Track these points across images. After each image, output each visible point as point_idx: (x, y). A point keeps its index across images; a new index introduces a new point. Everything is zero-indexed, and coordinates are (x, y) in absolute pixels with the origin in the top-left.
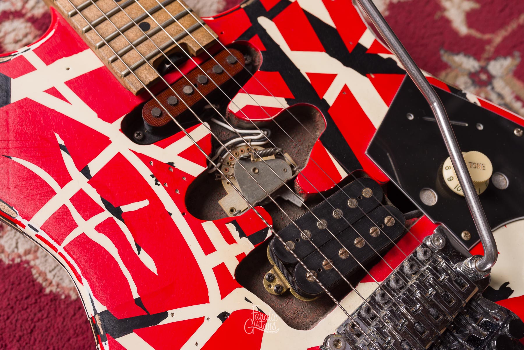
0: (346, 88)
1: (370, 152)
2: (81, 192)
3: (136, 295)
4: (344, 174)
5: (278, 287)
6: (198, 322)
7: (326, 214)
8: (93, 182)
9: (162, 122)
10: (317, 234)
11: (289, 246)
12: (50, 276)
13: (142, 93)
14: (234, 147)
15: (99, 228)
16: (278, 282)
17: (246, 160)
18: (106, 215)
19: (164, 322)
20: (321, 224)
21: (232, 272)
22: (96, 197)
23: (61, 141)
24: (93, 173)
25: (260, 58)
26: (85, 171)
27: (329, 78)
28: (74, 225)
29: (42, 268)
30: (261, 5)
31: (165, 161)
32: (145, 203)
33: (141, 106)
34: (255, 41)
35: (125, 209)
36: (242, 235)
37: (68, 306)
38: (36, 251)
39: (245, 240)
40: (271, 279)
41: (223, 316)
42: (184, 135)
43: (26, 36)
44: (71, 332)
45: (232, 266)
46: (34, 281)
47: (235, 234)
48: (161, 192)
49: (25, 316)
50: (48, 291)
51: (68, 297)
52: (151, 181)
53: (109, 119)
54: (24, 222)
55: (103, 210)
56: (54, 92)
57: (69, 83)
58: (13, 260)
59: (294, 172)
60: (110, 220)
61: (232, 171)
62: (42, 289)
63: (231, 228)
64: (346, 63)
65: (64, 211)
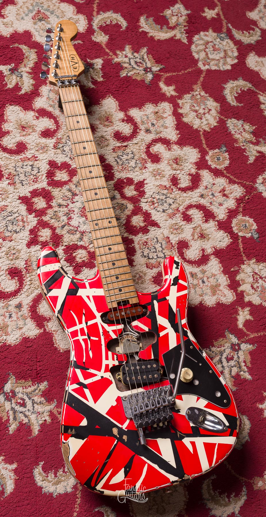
0: (168, 334)
1: (163, 355)
2: (83, 328)
3: (84, 361)
4: (153, 357)
5: (119, 378)
6: (96, 375)
7: (140, 366)
8: (87, 327)
9: (112, 319)
10: (135, 369)
11: (127, 369)
12: (57, 342)
13: (111, 309)
14: (128, 334)
15: (83, 340)
16: (120, 376)
17: (129, 340)
18: (86, 337)
19: (87, 371)
20: (138, 367)
21: (110, 368)
22: (86, 331)
23: (84, 312)
24: (88, 325)
25: (148, 313)
26: (86, 323)
27: (165, 328)
28: (78, 336)
29: (56, 338)
30: (157, 297)
31: (107, 330)
32: (97, 339)
33: (109, 312)
34: (149, 307)
35: (92, 338)
36: (117, 360)
37: (59, 353)
38: (57, 332)
39: (117, 361)
40: (119, 375)
41: (102, 377)
42: (115, 325)
43: (84, 257)
44: (56, 361)
45: (111, 366)
46: (52, 340)
47: (115, 358)
48: (102, 338)
49: (46, 350)
50: (55, 346)
51: (60, 350)
52: (101, 334)
53: (99, 311)
54: (66, 329)
55: (86, 335)
56: (88, 297)
57: (93, 296)
58: (49, 331)
59: (140, 350)
60: (87, 339)
61: (124, 341)
62: (53, 344)
63: (115, 356)
64: (172, 326)
65: (76, 331)
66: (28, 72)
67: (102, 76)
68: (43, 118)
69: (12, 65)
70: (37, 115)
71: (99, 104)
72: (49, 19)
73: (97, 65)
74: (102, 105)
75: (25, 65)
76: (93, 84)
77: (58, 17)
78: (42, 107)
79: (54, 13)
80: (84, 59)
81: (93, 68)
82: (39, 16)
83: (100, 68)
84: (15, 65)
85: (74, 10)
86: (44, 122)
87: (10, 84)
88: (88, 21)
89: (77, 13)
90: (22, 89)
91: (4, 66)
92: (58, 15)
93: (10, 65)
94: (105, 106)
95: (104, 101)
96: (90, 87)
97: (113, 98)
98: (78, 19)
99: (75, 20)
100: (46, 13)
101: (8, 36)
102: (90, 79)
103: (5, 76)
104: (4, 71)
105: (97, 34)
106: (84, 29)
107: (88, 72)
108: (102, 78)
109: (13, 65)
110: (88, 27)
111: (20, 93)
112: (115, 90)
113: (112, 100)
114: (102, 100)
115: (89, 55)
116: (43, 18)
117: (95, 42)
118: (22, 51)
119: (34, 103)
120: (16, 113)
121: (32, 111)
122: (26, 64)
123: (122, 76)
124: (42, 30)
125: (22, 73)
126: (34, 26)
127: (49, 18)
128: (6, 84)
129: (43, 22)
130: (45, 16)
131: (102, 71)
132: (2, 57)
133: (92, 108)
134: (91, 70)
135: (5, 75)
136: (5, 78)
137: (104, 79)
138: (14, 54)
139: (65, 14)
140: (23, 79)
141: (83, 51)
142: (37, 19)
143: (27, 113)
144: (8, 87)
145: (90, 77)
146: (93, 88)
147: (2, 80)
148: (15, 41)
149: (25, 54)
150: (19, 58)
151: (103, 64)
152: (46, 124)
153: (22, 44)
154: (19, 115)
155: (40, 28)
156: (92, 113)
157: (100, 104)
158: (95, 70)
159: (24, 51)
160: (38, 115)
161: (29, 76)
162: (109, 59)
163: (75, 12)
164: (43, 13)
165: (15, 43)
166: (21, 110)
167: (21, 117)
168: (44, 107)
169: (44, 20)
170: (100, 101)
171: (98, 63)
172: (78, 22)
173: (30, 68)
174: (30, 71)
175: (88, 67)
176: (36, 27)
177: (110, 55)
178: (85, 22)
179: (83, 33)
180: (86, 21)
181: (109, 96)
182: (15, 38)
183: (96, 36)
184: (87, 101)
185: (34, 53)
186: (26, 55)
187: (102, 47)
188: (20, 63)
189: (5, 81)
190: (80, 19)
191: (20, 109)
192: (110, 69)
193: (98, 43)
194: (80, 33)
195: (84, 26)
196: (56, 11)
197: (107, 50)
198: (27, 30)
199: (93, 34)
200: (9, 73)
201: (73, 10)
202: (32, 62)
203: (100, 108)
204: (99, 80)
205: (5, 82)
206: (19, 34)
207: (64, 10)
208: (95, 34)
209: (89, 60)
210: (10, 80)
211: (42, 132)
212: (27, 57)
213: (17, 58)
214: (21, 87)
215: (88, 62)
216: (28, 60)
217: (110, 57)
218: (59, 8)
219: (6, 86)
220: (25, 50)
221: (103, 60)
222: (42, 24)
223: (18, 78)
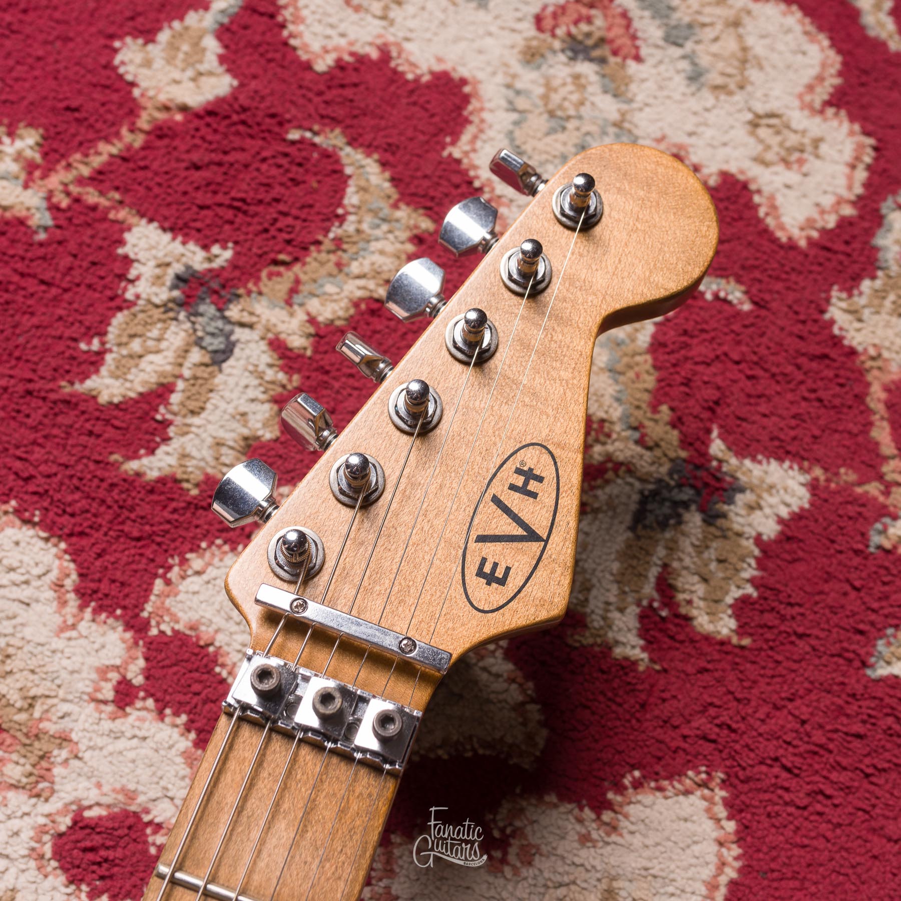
66: (277, 345)
67: (742, 607)
68: (161, 716)
69: (216, 249)
70: (136, 673)
71: (600, 805)
72: (632, 66)
73: (752, 508)
74: (613, 828)
75: (294, 291)
76: (643, 633)
77: (695, 77)
78: (206, 632)
79: (689, 46)
80: (693, 426)
81: (712, 518)
82: (589, 20)
83: (758, 540)
84: (234, 264)
85: (820, 79)
86: (145, 750)
87: (120, 373)
88: (867, 185)
89: (828, 103)
90: (166, 439)
91: (168, 237)
92: (704, 61)
93: (206, 247)
94: (637, 840)
95: (646, 797)
96: (608, 648)
97: (721, 811)
98: (817, 142)
99: (793, 140)
100: (636, 24)
101: (321, 66)
102: (649, 589)
103: (130, 304)
104: (144, 270)
105: (880, 294)
106: (810, 223)
107: (663, 525)
108: (737, 615)
109: (223, 255)
110: (844, 223)
111: (133, 466)
112: (770, 749)
113: (709, 825)
114: (637, 785)
115: (744, 411)
116: (602, 41)
117: (837, 341)
118: (338, 192)
119: (174, 574)
120: (16, 593)
121: (128, 627)
122: (305, 288)
123: (882, 671)
124: (552, 114)
125: (239, 334)
126: (517, 67)
127: (638, 58)
128: (95, 361)
129: (586, 69)
130: (625, 41)
131: (761, 564)
132: (197, 175)
133: (532, 812)
134: (694, 520)
135: (129, 295)
136: (119, 319)
137: (741, 630)
138: (277, 191)
139: (753, 74)
140: (219, 379)
141: (716, 368)
142: (561, 32)
143: (84, 626)
144: (91, 384)
145: (653, 572)
146: (629, 665)
147: (88, 319)
148: (340, 112)
149: (342, 219)
150: (290, 229)
151: (799, 517)
152: (144, 774)
153: (369, 148)
154: (24, 615)
155: (545, 98)
156: (513, 851)
157: (609, 806)
158: (724, 534)
159: (352, 197)
160: (139, 680)
161: (270, 374)
162: (864, 502)
163: (823, 93)
164: (625, 15)
165: (333, 121)
166: (58, 586)
167: (28, 632)
168: (220, 640)
169: (602, 61)
170: (620, 789)
171: (770, 500)
172: (801, 162)
173: (312, 320)
174: (297, 342)
175: (687, 494)
176: (529, 79)
177: (880, 477)
178: (842, 181)
179: (792, 246)
180: (861, 175)
181: (704, 785)
182: (348, 93)
183: (863, 301)
184: (530, 738)
185: (405, 235)
186: (350, 226)
187: (861, 397)
188: (276, 262)
189: (102, 334)
190: (824, 148)
191: (53, 576)
192: (829, 577)
193: (852, 352)
194: (774, 241)
195: (828, 201)
196: (709, 33)
197: (882, 433)
198: (463, 72)
199: (851, 284)
200: (163, 294)
201: (814, 71)
202: (354, 289)
203: (585, 839)
204: (703, 622)
205: (96, 345)
206: (396, 76)
207: (759, 48)
208: (866, 285)
209: (717, 447)
210: (136, 345)
211: (79, 823)
212: (339, 243)
213: (282, 223)
214: (166, 424)
215: (704, 455)
216: (339, 265)
217: (873, 489)
218: (736, 24)
219: (85, 376)
220: (363, 189)
221: (813, 487)
222: (577, 77)
223: (196, 356)
